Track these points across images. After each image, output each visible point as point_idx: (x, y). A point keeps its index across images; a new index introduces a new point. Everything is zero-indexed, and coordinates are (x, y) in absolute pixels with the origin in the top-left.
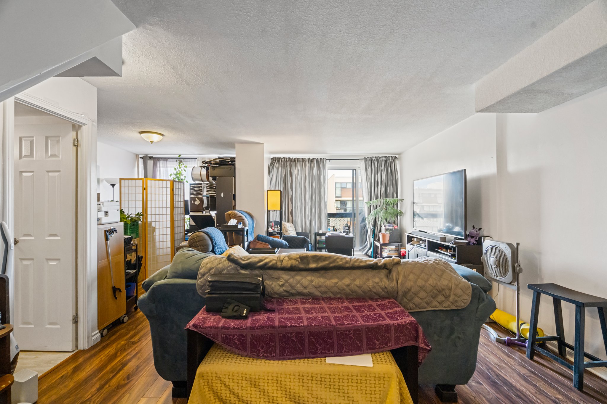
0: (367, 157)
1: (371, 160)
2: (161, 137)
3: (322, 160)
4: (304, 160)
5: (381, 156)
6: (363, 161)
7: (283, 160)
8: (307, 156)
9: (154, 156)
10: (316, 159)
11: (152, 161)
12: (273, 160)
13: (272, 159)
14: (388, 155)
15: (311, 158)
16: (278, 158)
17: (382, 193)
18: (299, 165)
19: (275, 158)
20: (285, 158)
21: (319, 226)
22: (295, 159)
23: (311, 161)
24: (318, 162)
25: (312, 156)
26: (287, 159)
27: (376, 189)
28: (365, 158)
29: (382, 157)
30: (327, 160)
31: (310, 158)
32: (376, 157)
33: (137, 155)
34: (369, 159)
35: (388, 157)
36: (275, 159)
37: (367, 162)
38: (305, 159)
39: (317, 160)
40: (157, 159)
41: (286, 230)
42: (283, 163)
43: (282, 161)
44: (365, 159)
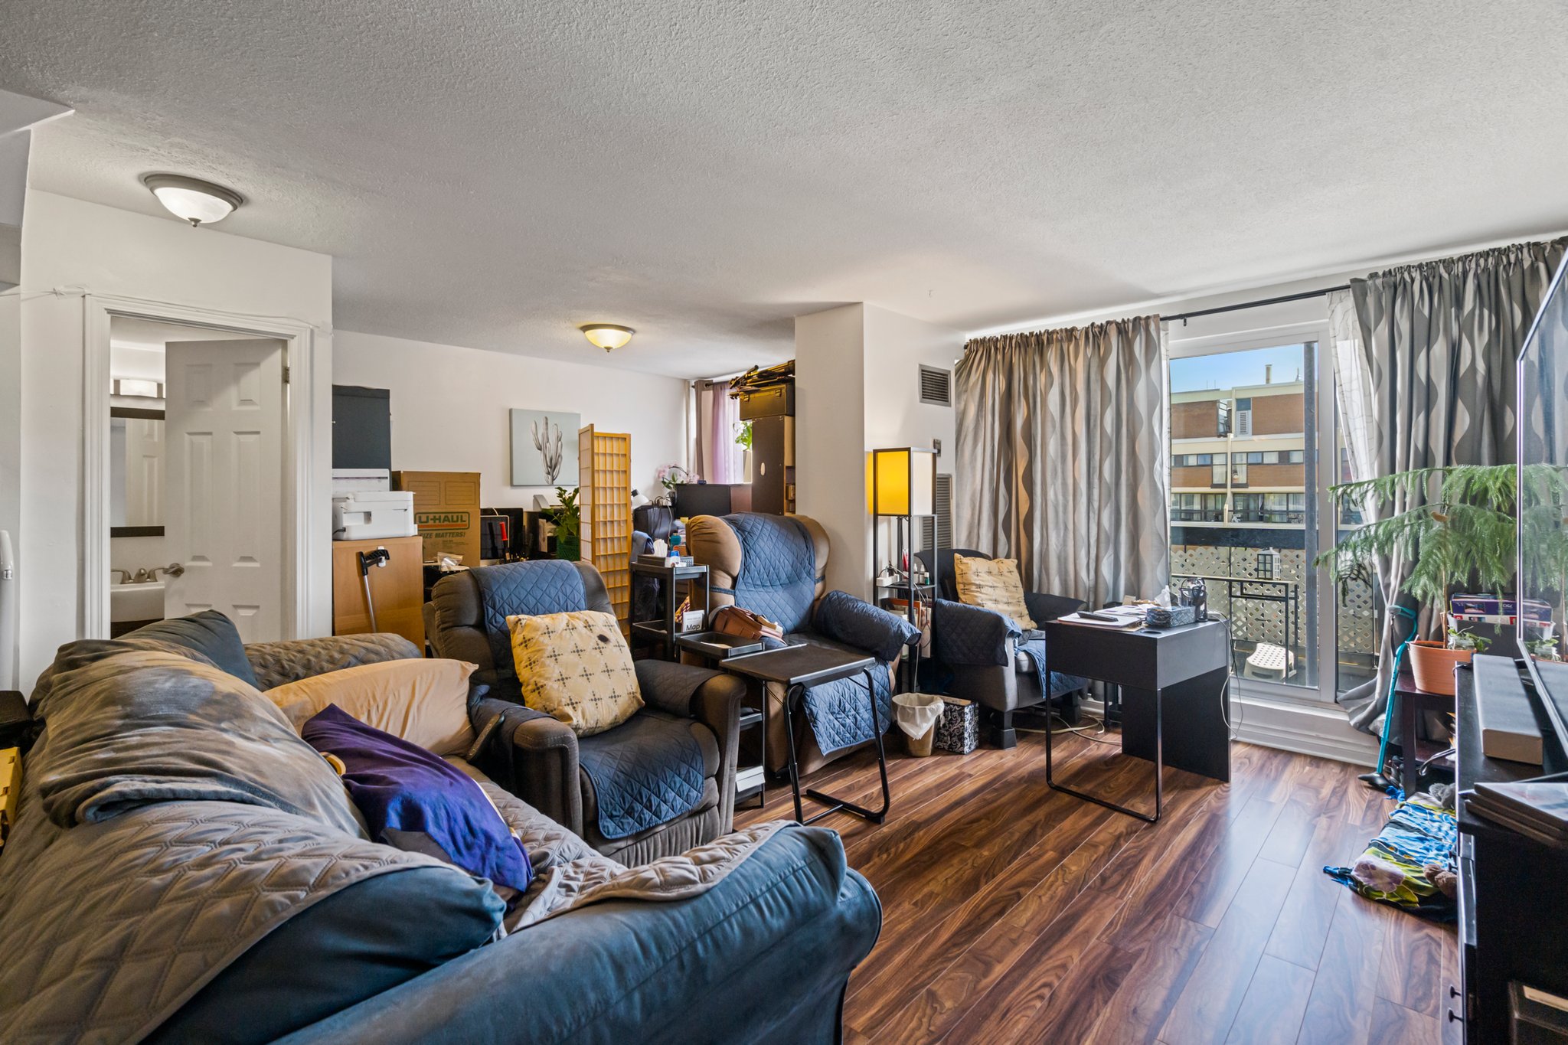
0: (1364, 276)
1: (1395, 284)
2: (627, 335)
3: (1142, 322)
4: (1070, 333)
5: (1455, 253)
6: (1349, 300)
7: (1000, 345)
8: (1080, 320)
9: (715, 380)
10: (1117, 324)
11: (711, 392)
12: (970, 351)
13: (966, 347)
14: (1503, 244)
15: (1098, 323)
16: (983, 341)
17: (1458, 435)
18: (1052, 356)
19: (976, 341)
20: (1005, 337)
21: (1133, 578)
22: (1039, 336)
23: (1097, 334)
24: (1127, 332)
25: (1099, 316)
26: (1011, 338)
27: (1420, 421)
28: (1354, 281)
29: (1464, 259)
30: (1162, 319)
31: (1093, 324)
32: (1420, 266)
33: (686, 382)
34: (1379, 281)
35: (1500, 252)
36: (974, 347)
37: (1371, 300)
38: (1073, 329)
39: (1122, 328)
40: (719, 387)
41: (964, 584)
42: (999, 357)
43: (996, 349)
44: (1358, 287)
